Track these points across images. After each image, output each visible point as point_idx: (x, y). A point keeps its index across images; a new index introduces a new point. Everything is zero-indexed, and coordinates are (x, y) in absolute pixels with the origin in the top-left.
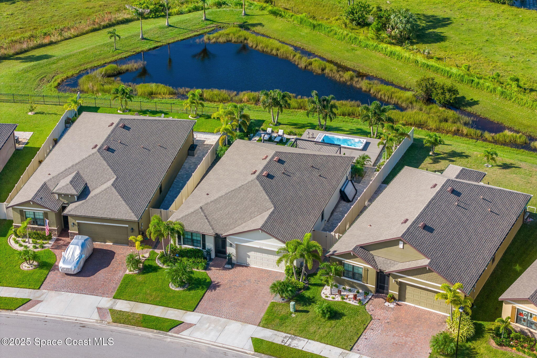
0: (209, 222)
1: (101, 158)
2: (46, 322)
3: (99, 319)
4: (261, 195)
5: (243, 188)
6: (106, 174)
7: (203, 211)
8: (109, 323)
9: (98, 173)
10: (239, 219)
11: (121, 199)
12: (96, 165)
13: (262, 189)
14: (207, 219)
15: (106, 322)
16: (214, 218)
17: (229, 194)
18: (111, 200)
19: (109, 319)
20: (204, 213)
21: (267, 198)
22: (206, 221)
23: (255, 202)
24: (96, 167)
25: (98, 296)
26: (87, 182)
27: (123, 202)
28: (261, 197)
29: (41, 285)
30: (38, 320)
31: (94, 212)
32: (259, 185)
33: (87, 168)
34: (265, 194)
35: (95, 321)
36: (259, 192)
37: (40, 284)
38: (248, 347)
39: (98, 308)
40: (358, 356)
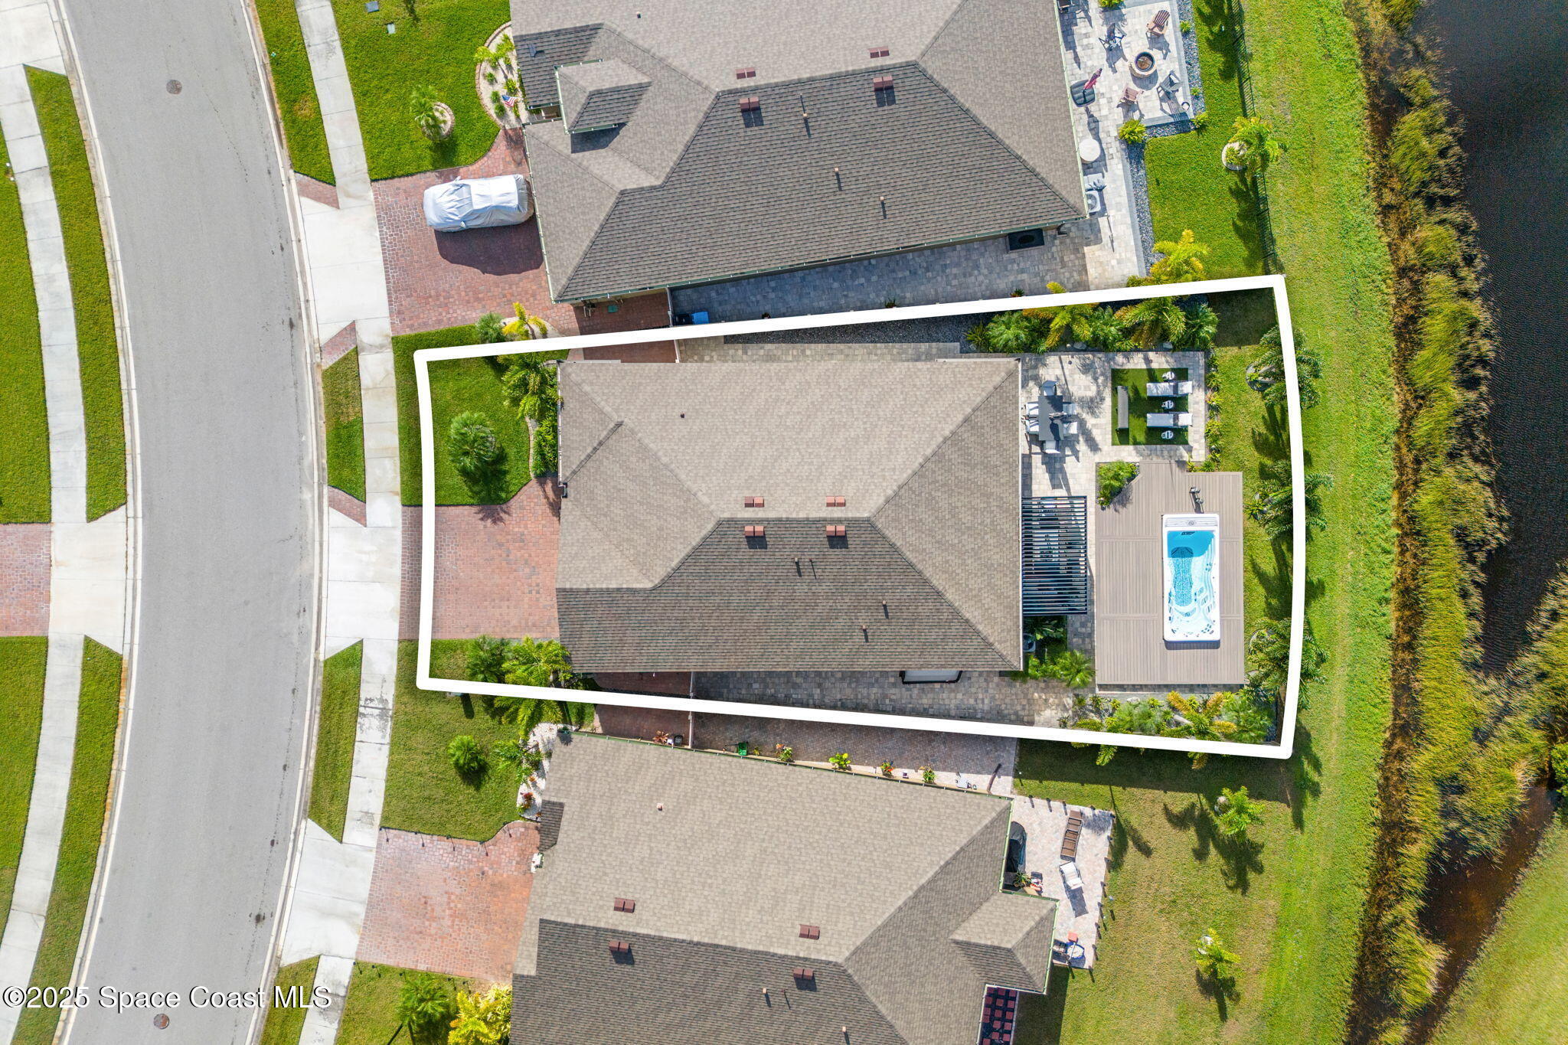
0: (589, 456)
1: (701, 116)
2: (282, 249)
3: (323, 342)
4: (679, 547)
5: (689, 500)
6: (662, 153)
7: (614, 431)
8: (319, 366)
9: (659, 134)
10: (612, 520)
11: (593, 234)
12: (678, 115)
13: (694, 544)
14: (595, 449)
15: (319, 360)
16: (601, 462)
17: (668, 473)
18: (583, 213)
19: (328, 362)
20: (608, 438)
21: (674, 564)
22: (589, 450)
23: (659, 539)
24: (674, 118)
25: (390, 305)
26: (630, 124)
27: (587, 243)
28: (674, 549)
29: (386, 179)
30: (283, 231)
31: (547, 191)
32: (704, 533)
33: (665, 98)
34: (683, 555)
35: (316, 337)
36: (685, 538)
37: (385, 175)
38: (335, 642)
39: (353, 324)
40: (373, 844)
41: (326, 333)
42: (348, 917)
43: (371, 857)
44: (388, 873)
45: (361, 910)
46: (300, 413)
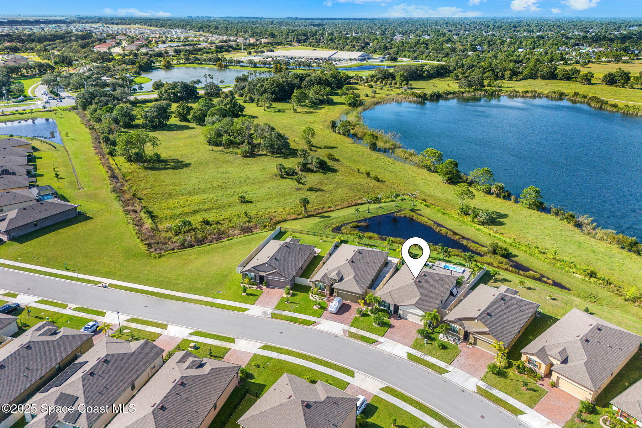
0: (392, 298)
1: (349, 265)
2: (322, 332)
5: (408, 286)
6: (351, 272)
9: (347, 271)
10: (405, 299)
11: (356, 284)
12: (347, 268)
13: (416, 287)
15: (346, 336)
16: (394, 297)
18: (352, 284)
20: (391, 294)
21: (418, 291)
23: (412, 292)
25: (343, 324)
26: (343, 275)
28: (415, 290)
29: (321, 316)
30: (319, 331)
31: (344, 287)
32: (415, 285)
33: (343, 269)
34: (417, 289)
35: (341, 335)
36: (414, 288)
38: (405, 356)
39: (343, 330)
40: (453, 367)
41: (342, 333)
42: (469, 377)
43: (456, 369)
44: (461, 367)
45: (468, 375)
46: (354, 342)
